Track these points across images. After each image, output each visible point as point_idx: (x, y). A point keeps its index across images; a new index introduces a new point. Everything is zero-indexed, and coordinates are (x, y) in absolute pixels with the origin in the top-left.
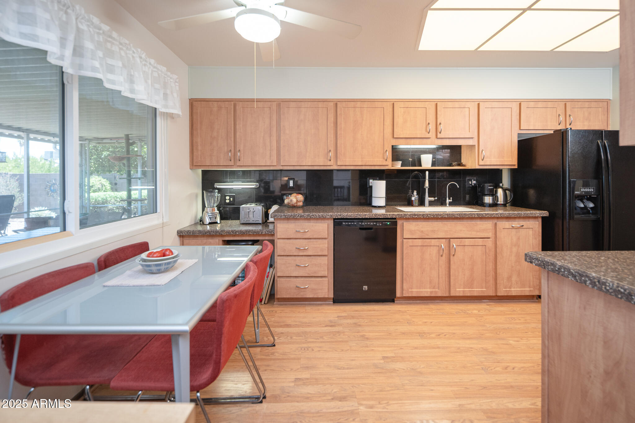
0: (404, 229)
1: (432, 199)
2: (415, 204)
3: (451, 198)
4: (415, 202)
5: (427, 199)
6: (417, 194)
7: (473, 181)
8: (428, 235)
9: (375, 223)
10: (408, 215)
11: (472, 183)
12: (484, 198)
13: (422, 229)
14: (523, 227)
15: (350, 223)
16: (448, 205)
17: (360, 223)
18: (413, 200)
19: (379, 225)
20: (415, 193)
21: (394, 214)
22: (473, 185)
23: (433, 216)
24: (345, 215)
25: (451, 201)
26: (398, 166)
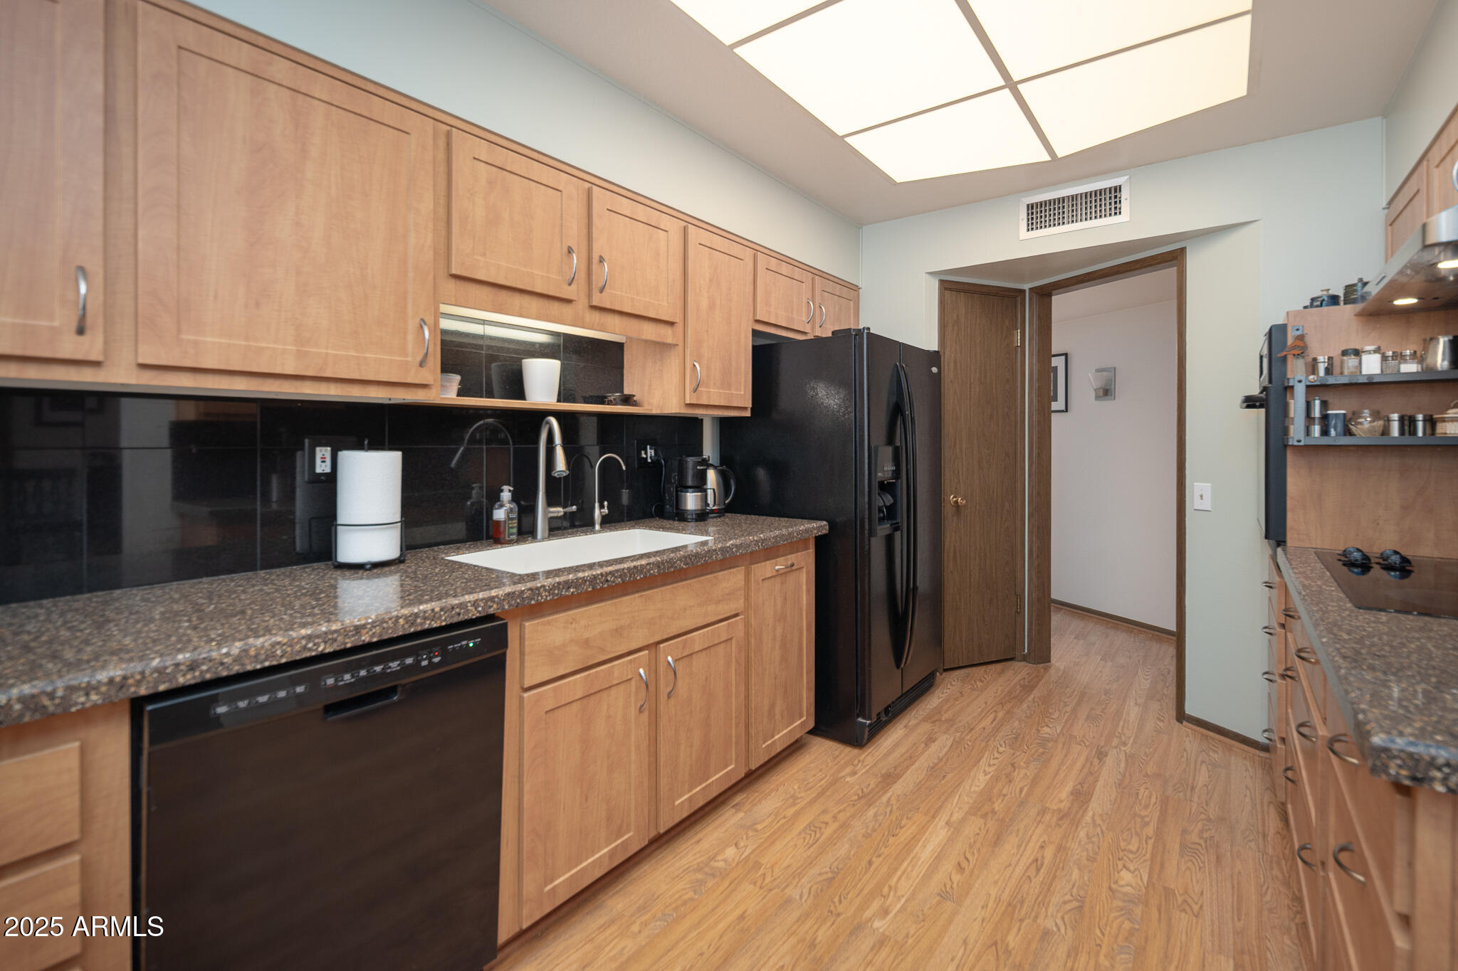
0: (527, 650)
1: (558, 511)
2: (511, 534)
3: (606, 503)
4: (510, 528)
5: (543, 512)
6: (515, 499)
7: (649, 451)
8: (602, 650)
9: (409, 661)
10: (545, 590)
11: (646, 453)
12: (686, 498)
13: (586, 635)
14: (794, 568)
15: (263, 699)
16: (597, 527)
17: (330, 681)
18: (498, 523)
19: (430, 662)
20: (506, 495)
21: (492, 599)
22: (649, 460)
23: (620, 576)
24: (227, 654)
25: (607, 511)
26: (447, 393)
